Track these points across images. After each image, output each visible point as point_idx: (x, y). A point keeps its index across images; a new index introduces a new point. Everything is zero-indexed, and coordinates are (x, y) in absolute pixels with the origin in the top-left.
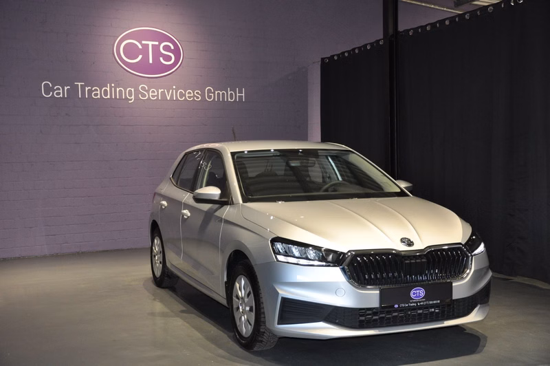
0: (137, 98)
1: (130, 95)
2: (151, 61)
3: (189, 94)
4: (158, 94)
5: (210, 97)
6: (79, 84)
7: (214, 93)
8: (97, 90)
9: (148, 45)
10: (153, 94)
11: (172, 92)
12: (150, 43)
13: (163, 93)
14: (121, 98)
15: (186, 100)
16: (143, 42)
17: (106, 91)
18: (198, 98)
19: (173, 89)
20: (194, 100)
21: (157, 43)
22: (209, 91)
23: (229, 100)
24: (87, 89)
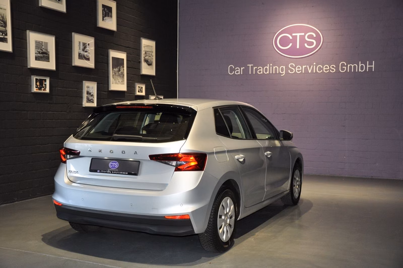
0: (287, 73)
1: (282, 71)
2: (298, 47)
3: (326, 68)
4: (302, 69)
5: (343, 69)
6: (250, 65)
7: (347, 66)
8: (260, 69)
9: (297, 36)
10: (299, 69)
11: (313, 67)
12: (298, 35)
13: (306, 68)
14: (276, 73)
15: (323, 72)
16: (293, 34)
17: (266, 69)
18: (333, 70)
19: (313, 65)
20: (330, 72)
21: (303, 34)
22: (343, 65)
23: (360, 70)
24: (254, 68)
